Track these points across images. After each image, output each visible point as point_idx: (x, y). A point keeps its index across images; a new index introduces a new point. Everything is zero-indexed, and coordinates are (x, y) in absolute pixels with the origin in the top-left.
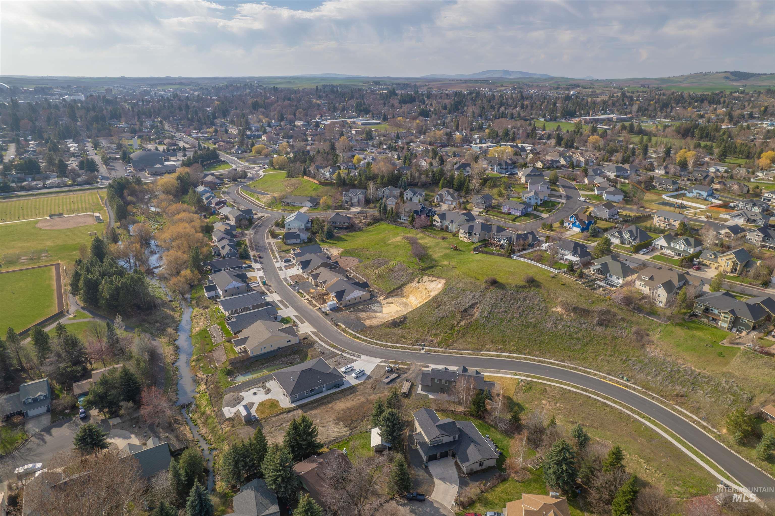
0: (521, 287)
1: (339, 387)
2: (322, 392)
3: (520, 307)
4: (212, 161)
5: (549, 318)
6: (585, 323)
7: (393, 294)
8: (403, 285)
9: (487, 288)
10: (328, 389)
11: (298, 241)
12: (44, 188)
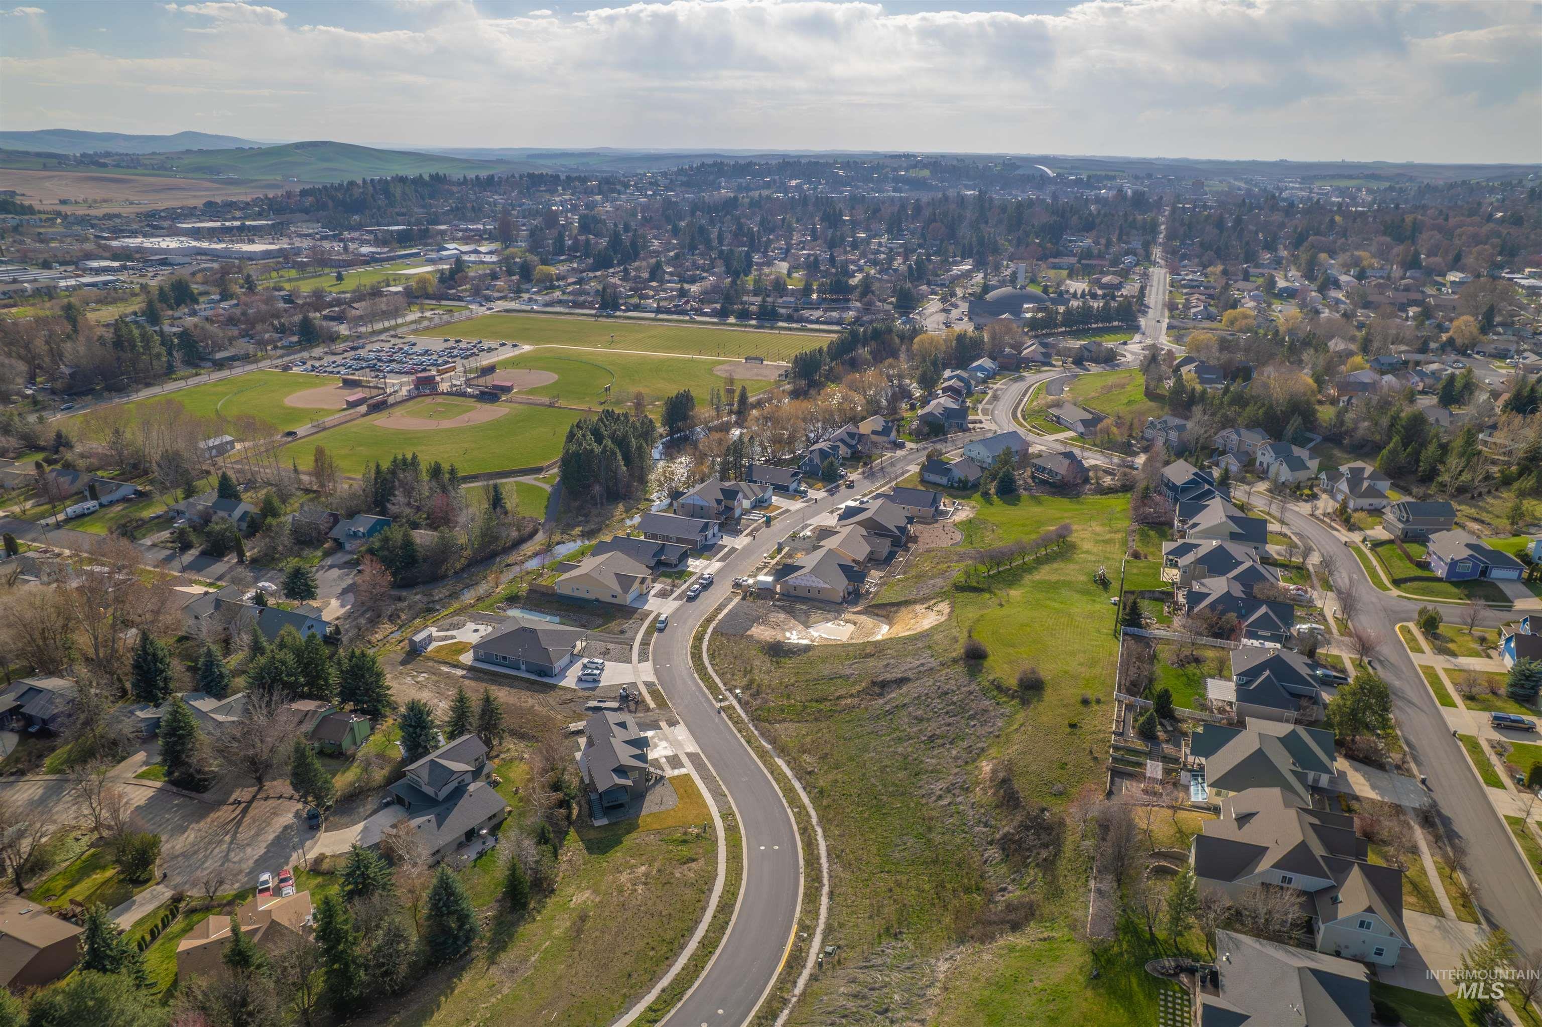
0: (999, 688)
1: (540, 676)
2: (519, 669)
3: (949, 725)
4: (1116, 324)
5: (956, 774)
6: (986, 825)
7: (880, 612)
8: (907, 603)
9: (955, 661)
10: (528, 671)
11: (944, 480)
12: (817, 322)
